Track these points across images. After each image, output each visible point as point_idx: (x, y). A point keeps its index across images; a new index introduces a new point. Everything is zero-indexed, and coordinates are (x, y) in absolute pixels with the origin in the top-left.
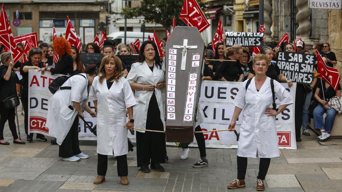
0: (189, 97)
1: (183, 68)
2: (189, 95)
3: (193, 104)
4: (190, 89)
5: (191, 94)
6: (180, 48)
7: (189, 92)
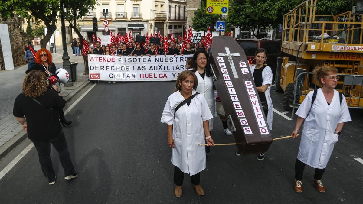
0: (254, 107)
1: (236, 76)
2: (253, 104)
3: (261, 114)
4: (252, 98)
5: (255, 103)
6: (225, 56)
7: (252, 101)
